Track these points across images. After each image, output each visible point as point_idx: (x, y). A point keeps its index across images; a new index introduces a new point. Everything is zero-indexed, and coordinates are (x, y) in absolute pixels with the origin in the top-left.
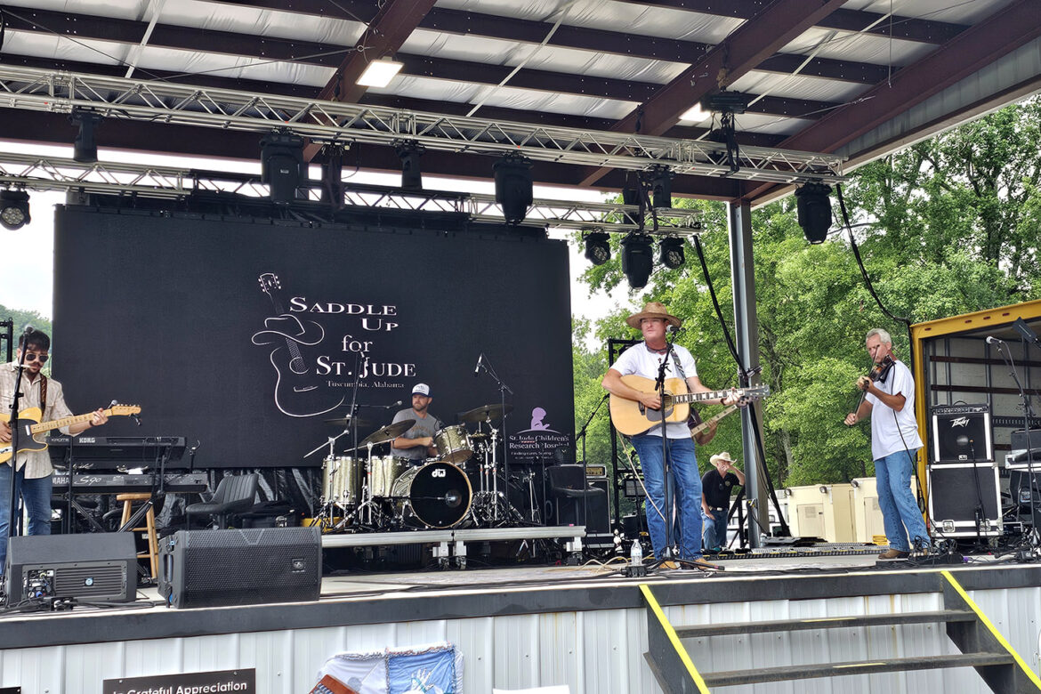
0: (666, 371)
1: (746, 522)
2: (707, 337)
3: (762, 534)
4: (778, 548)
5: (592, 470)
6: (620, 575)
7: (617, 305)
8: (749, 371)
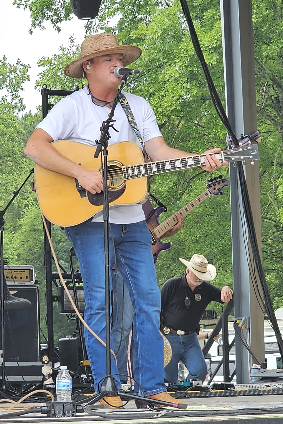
0: (111, 130)
1: (233, 350)
2: (195, 91)
3: (254, 365)
4: (273, 384)
5: (14, 274)
6: (40, 414)
7: (72, 41)
8: (243, 138)
